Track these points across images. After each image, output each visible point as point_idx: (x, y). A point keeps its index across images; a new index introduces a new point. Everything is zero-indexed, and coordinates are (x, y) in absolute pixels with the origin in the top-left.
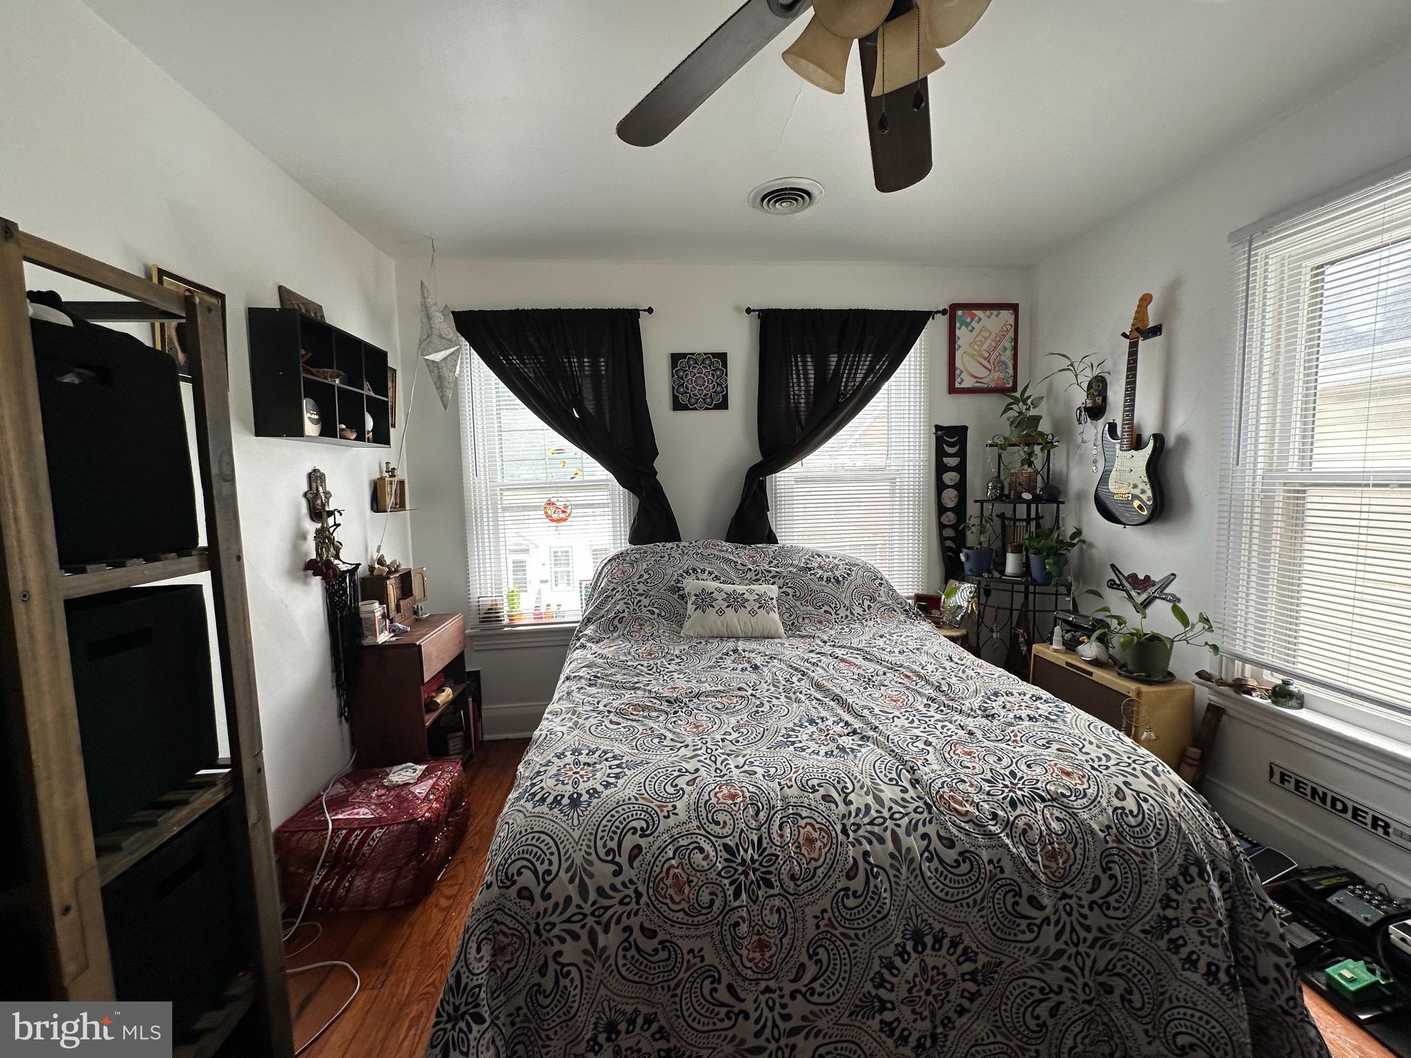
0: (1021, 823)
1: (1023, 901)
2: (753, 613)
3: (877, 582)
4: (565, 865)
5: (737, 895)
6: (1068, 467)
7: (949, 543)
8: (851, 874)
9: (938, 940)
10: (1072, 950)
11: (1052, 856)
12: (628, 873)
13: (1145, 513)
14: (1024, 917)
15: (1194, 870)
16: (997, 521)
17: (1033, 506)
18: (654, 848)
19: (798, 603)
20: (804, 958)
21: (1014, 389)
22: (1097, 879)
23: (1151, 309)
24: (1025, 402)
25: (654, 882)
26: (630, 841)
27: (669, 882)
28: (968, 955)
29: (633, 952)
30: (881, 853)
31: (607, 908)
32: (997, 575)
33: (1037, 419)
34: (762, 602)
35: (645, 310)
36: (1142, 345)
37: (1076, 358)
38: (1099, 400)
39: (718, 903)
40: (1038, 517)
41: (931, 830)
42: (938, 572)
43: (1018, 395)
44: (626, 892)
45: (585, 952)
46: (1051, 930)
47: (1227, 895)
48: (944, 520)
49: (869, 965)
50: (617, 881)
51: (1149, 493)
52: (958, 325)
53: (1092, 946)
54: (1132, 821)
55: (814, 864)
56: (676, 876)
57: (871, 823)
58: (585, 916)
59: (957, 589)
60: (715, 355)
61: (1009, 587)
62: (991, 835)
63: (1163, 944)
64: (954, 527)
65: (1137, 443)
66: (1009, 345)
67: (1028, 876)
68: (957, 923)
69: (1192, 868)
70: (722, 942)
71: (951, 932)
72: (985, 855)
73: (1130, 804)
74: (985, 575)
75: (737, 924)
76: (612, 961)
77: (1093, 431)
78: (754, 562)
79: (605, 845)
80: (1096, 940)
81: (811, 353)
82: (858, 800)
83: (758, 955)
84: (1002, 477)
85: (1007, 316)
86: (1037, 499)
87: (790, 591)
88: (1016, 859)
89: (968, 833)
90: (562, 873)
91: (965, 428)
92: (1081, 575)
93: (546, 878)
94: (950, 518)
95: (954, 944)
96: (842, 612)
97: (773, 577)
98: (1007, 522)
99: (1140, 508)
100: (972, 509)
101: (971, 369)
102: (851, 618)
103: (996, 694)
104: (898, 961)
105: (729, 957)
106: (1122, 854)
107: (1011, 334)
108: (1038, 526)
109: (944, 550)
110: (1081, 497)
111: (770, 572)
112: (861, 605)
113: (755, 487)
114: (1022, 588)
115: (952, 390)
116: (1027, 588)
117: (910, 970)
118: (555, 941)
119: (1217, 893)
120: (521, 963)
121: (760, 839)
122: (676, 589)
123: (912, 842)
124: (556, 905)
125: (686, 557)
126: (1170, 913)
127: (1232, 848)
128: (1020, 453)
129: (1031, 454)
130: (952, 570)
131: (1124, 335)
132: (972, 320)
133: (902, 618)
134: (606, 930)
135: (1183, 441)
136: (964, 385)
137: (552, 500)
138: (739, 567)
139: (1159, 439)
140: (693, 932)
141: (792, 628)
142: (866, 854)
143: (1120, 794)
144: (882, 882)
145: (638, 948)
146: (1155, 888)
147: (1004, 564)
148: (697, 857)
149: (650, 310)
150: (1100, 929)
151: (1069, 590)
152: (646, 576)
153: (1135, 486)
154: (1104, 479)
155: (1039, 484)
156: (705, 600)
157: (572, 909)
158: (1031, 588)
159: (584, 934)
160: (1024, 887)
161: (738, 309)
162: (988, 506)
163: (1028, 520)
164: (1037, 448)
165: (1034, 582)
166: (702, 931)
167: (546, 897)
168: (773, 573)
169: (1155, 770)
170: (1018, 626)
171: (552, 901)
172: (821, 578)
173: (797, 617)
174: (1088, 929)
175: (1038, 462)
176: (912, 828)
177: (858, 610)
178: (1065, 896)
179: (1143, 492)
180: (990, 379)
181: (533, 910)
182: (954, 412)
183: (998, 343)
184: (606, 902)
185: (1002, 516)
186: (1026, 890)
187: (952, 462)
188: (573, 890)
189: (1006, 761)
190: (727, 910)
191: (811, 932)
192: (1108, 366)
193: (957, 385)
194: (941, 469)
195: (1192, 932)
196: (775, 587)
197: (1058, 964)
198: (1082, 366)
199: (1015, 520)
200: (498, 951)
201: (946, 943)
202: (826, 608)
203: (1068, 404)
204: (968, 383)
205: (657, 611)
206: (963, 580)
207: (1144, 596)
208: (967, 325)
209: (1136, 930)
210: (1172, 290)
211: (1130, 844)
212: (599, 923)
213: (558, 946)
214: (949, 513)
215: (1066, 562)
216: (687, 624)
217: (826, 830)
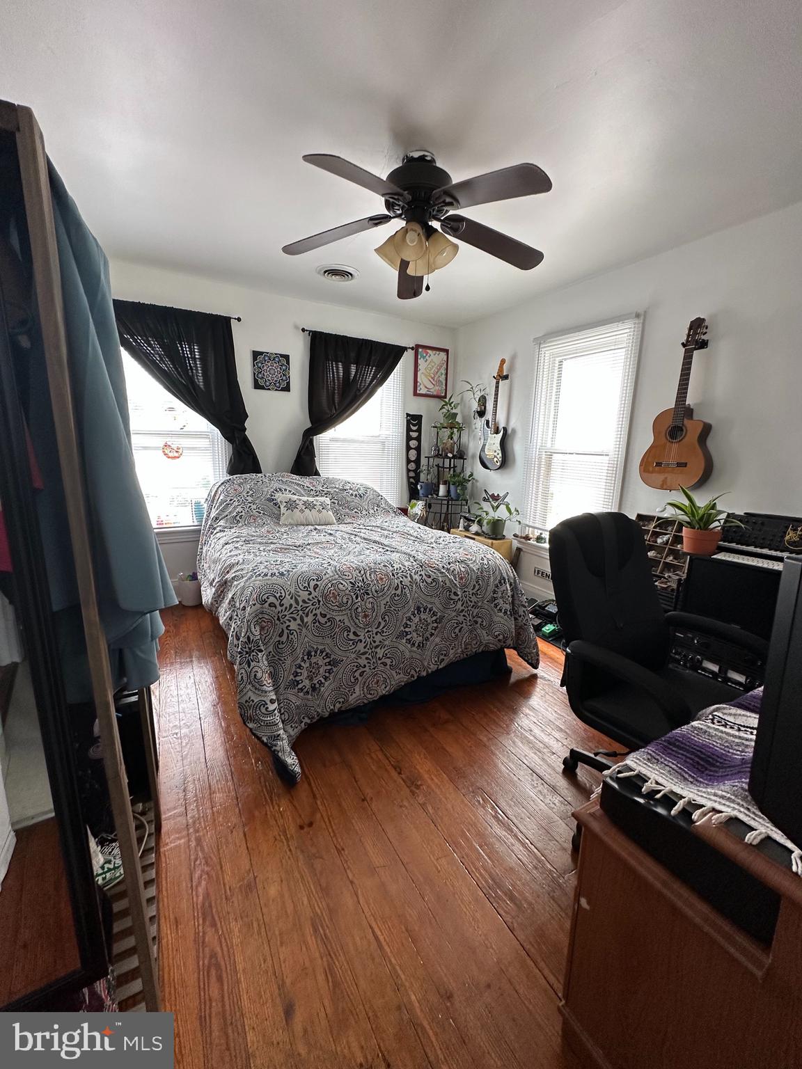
0: (452, 569)
1: (452, 594)
2: (319, 511)
3: (380, 497)
4: (287, 593)
5: (357, 598)
6: (469, 440)
7: (412, 480)
8: (396, 589)
9: (425, 609)
10: (466, 609)
11: (461, 579)
12: (314, 594)
13: (498, 464)
14: (452, 599)
15: (503, 581)
16: (436, 468)
17: (452, 460)
18: (323, 584)
19: (341, 508)
20: (380, 620)
21: (445, 397)
22: (474, 586)
23: (505, 366)
24: (450, 405)
25: (325, 596)
26: (312, 584)
27: (331, 595)
28: (434, 614)
29: (317, 624)
30: (406, 581)
31: (307, 607)
32: (435, 496)
33: (456, 415)
34: (324, 506)
35: (235, 319)
36: (501, 382)
37: (474, 385)
38: (483, 407)
39: (350, 602)
40: (455, 467)
41: (423, 573)
42: (406, 495)
43: (447, 400)
44: (314, 601)
45: (299, 625)
46: (460, 603)
47: (512, 590)
48: (410, 467)
49: (402, 620)
50: (310, 597)
51: (500, 455)
52: (419, 357)
53: (472, 607)
54: (486, 567)
55: (383, 586)
56: (333, 593)
57: (402, 572)
58: (298, 611)
59: (415, 504)
60: (282, 356)
61: (440, 502)
62: (442, 573)
63: (493, 605)
64: (415, 471)
65: (497, 432)
66: (444, 372)
67: (453, 585)
68: (431, 603)
69: (502, 581)
70: (351, 616)
71: (429, 606)
72: (441, 579)
73: (485, 562)
74: (430, 496)
75: (357, 608)
76: (310, 627)
77: (479, 423)
78: (314, 486)
79: (302, 585)
80: (473, 606)
81: (341, 362)
82: (396, 566)
83: (364, 620)
84: (439, 445)
85: (443, 355)
86: (454, 457)
87: (336, 502)
88: (451, 581)
89: (435, 573)
90: (287, 596)
91: (421, 417)
92: (472, 496)
93: (281, 599)
94: (412, 466)
95: (430, 611)
96: (364, 512)
97: (326, 494)
98: (440, 469)
99: (497, 462)
100: (424, 461)
101: (425, 384)
102: (368, 515)
103: (440, 537)
104: (412, 617)
105: (354, 621)
106: (483, 577)
107: (445, 366)
108: (454, 471)
109: (410, 484)
110: (473, 457)
111: (324, 491)
112: (373, 509)
113: (308, 442)
114: (446, 502)
115: (415, 394)
116: (448, 502)
117: (416, 620)
118: (287, 622)
119: (509, 588)
120: (271, 633)
121: (363, 580)
122: (271, 500)
123: (417, 577)
124: (286, 608)
125: (273, 482)
126: (495, 595)
127: (514, 576)
128: (447, 432)
129: (452, 433)
130: (413, 494)
131: (494, 377)
132: (427, 355)
133: (393, 515)
134: (307, 616)
135: (514, 431)
136: (421, 392)
137: (169, 443)
138: (305, 488)
139: (505, 429)
140: (340, 613)
141: (340, 520)
142: (401, 582)
143: (482, 559)
144: (407, 591)
145: (319, 622)
146: (491, 588)
147: (438, 491)
148: (340, 586)
149: (239, 319)
150: (475, 602)
151: (467, 503)
152: (251, 492)
153: (495, 452)
154: (483, 449)
155: (456, 450)
156: (291, 505)
157: (293, 609)
158: (450, 502)
159: (298, 618)
160: (453, 589)
161: (296, 327)
162: (431, 460)
163: (450, 468)
164: (455, 430)
165: (452, 500)
166: (344, 612)
167: (281, 605)
168: (325, 492)
169: (494, 553)
170: (444, 521)
171: (285, 606)
172: (352, 495)
173: (341, 515)
174: (471, 602)
175: (455, 437)
176: (416, 573)
177: (372, 511)
178: (465, 591)
179: (498, 454)
180: (434, 391)
181: (276, 611)
182: (417, 407)
183: (439, 370)
184: (307, 605)
185: (438, 466)
186: (453, 590)
187: (414, 435)
188: (292, 602)
189: (446, 553)
190: (352, 605)
191: (383, 610)
192: (487, 391)
193: (418, 392)
194: (409, 438)
195: (501, 601)
196: (328, 499)
197: (462, 614)
198: (477, 389)
199: (443, 468)
200: (262, 628)
201: (428, 610)
202: (356, 510)
203: (470, 408)
204: (423, 391)
205: (262, 512)
206: (418, 499)
207: (497, 503)
208: (424, 357)
209: (485, 602)
210: (514, 358)
211: (485, 574)
212: (304, 613)
213: (288, 623)
214: (412, 463)
215: (466, 488)
216: (282, 518)
217: (387, 575)
